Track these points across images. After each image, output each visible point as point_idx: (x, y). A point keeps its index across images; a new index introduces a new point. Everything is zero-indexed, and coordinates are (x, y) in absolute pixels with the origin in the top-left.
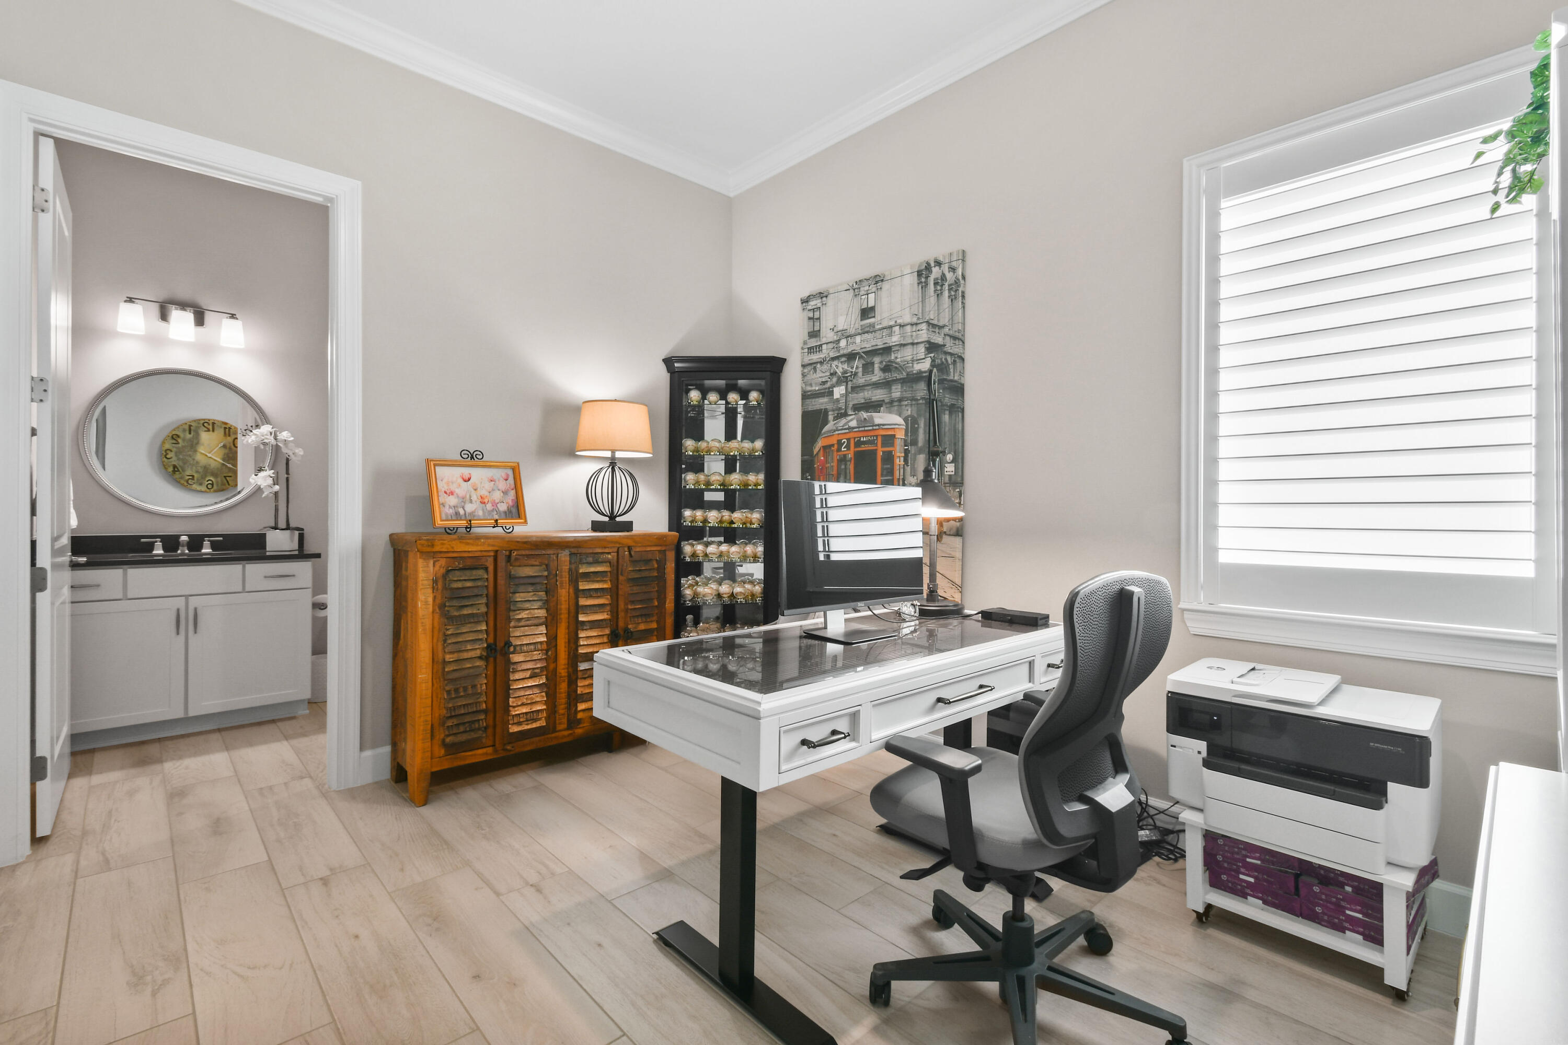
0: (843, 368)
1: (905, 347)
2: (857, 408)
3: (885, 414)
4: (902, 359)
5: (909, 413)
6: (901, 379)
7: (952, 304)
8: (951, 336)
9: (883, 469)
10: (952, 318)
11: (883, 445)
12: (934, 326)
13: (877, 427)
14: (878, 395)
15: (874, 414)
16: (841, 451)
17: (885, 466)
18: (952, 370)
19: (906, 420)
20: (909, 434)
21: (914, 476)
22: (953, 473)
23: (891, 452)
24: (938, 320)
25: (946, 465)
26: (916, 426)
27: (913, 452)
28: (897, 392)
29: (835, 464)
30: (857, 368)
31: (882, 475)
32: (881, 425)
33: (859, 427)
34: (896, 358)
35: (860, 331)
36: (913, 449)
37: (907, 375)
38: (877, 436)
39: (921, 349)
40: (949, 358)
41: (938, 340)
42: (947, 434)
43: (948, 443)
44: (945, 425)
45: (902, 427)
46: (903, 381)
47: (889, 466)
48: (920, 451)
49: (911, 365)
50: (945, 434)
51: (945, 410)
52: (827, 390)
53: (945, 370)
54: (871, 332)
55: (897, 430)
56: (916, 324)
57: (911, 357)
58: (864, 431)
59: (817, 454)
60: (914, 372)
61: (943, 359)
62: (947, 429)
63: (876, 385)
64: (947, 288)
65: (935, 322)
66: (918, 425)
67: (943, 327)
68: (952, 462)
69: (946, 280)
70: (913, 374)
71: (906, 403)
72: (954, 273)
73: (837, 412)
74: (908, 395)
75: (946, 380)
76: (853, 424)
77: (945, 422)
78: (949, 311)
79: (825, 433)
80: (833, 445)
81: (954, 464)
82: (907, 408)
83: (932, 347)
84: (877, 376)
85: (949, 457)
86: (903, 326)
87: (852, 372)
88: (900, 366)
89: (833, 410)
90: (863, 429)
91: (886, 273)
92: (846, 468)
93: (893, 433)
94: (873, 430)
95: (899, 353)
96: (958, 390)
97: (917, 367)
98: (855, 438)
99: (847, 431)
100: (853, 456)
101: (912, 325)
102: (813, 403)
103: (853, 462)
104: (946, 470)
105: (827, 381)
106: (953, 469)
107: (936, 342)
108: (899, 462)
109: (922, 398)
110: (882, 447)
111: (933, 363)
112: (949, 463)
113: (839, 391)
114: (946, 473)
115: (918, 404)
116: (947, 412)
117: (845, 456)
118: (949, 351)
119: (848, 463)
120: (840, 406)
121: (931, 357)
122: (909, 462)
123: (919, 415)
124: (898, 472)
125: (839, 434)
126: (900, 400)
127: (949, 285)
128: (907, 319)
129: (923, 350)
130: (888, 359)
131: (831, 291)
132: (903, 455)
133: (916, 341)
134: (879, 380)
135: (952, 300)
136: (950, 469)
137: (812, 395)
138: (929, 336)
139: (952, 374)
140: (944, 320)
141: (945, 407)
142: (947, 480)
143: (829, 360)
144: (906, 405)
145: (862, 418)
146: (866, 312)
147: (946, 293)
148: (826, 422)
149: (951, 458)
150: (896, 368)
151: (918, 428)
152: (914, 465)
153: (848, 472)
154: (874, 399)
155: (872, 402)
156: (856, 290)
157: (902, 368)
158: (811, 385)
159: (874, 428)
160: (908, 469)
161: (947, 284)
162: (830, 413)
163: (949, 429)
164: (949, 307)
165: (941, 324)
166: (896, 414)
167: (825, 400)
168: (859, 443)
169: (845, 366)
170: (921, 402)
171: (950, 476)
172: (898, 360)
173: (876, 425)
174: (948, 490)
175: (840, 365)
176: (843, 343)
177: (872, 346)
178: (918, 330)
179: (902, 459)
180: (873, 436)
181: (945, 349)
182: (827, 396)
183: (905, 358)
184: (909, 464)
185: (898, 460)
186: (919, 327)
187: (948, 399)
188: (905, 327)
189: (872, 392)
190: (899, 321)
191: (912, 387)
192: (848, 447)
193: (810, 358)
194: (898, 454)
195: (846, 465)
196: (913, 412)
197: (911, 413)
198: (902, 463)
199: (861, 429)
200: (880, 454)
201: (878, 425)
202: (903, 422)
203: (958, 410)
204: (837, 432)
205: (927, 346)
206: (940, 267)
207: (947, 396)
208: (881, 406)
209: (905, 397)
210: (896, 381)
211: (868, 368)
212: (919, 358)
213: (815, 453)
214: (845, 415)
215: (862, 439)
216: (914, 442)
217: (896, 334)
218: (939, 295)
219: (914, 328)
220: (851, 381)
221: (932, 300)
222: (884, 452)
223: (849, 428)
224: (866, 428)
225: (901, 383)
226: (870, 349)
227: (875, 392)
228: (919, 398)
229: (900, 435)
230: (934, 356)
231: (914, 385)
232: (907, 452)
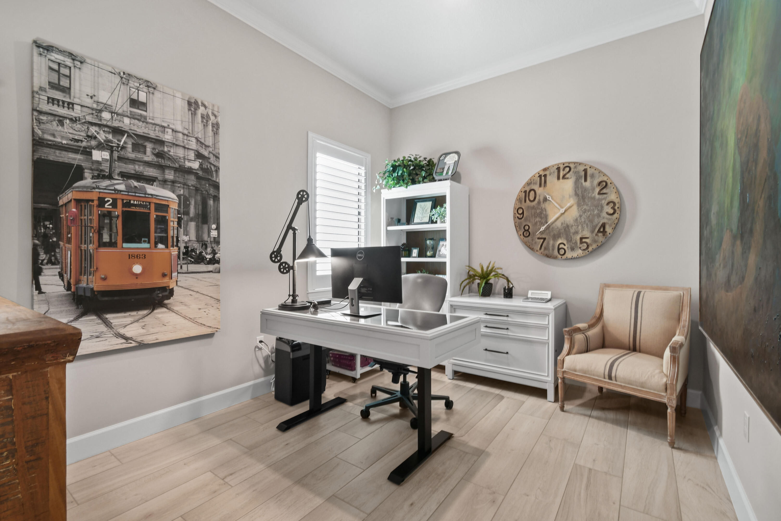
0: (106, 137)
1: (178, 147)
2: (125, 176)
3: (158, 188)
4: (175, 154)
5: (182, 192)
6: (173, 167)
7: (214, 136)
8: (214, 155)
9: (156, 229)
10: (215, 144)
11: (156, 210)
12: (201, 142)
13: (150, 196)
14: (151, 172)
15: (146, 186)
16: (104, 207)
17: (159, 226)
18: (215, 175)
19: (179, 196)
20: (182, 207)
21: (186, 235)
22: (217, 236)
23: (165, 217)
24: (205, 141)
25: (211, 231)
26: (188, 203)
27: (185, 219)
28: (170, 175)
29: (95, 218)
30: (125, 143)
31: (156, 232)
32: (154, 195)
33: (128, 192)
34: (169, 151)
35: (129, 115)
36: (185, 218)
37: (179, 166)
38: (150, 203)
39: (192, 155)
40: (213, 168)
41: (206, 153)
42: (212, 213)
43: (212, 218)
44: (210, 207)
45: (175, 201)
46: (176, 170)
47: (163, 227)
48: (192, 220)
49: (183, 161)
50: (210, 212)
51: (210, 197)
52: (82, 149)
53: (210, 174)
54: (143, 122)
55: (171, 202)
56: (187, 136)
57: (183, 156)
58: (135, 196)
59: (66, 204)
60: (186, 167)
61: (209, 167)
62: (212, 209)
63: (148, 164)
64: (211, 124)
65: (203, 141)
66: (190, 203)
67: (209, 147)
68: (215, 229)
69: (210, 119)
70: (185, 168)
71: (179, 185)
72: (216, 118)
73: (98, 172)
74: (181, 180)
75: (211, 179)
76: (122, 187)
77: (210, 205)
78: (212, 139)
79: (78, 187)
80: (93, 201)
81: (217, 231)
82: (180, 189)
83: (199, 156)
84: (149, 157)
85: (214, 226)
86: (176, 132)
87: (118, 144)
88: (173, 159)
89: (92, 169)
90: (134, 194)
91: (158, 85)
92: (111, 224)
93: (167, 203)
94: (145, 197)
95: (172, 148)
96: (217, 186)
97: (188, 164)
98: (123, 200)
99: (113, 192)
100: (120, 214)
101: (184, 134)
102: (57, 154)
103: (120, 218)
104: (211, 234)
105: (82, 141)
106: (217, 234)
107: (203, 153)
108: (173, 224)
109: (192, 186)
110: (155, 211)
111: (201, 166)
112: (213, 230)
113: (97, 155)
114: (211, 236)
115: (189, 189)
116: (212, 199)
117: (109, 213)
118: (213, 163)
119: (114, 220)
120: (101, 168)
121: (199, 162)
122: (182, 226)
123: (190, 196)
124: (172, 232)
125: (100, 192)
126: (173, 182)
127: (212, 124)
128: (179, 128)
129: (193, 155)
130: (161, 149)
131: (88, 61)
132: (177, 220)
133: (187, 146)
134: (152, 161)
135: (214, 134)
136: (214, 233)
137: (54, 145)
138: (198, 148)
139: (215, 177)
140: (209, 142)
141: (210, 196)
142: (212, 240)
143: (85, 122)
144: (179, 187)
145: (132, 185)
146: (134, 103)
147: (210, 127)
148: (82, 178)
149: (215, 227)
150: (169, 158)
151: (189, 204)
152: (186, 229)
153: (114, 226)
154: (146, 173)
155: (144, 176)
156: (124, 79)
157: (176, 161)
158: (54, 135)
159: (147, 196)
160: (182, 231)
161: (210, 122)
162: (86, 171)
163: (213, 210)
164: (212, 136)
165: (207, 144)
166: (170, 191)
167: (79, 157)
168: (127, 204)
169: (110, 137)
170: (192, 188)
171: (214, 238)
172: (171, 153)
173: (149, 194)
174: (213, 246)
175: (102, 132)
176: (106, 115)
177: (143, 133)
178: (189, 140)
179: (176, 223)
180: (146, 202)
181: (210, 161)
182: (81, 154)
183: (177, 154)
184: (182, 227)
185: (172, 224)
186: (189, 138)
187: (212, 191)
188: (176, 133)
189: (144, 168)
190: (171, 126)
191: (184, 176)
192: (114, 204)
193: (51, 108)
194: (172, 219)
195: (111, 220)
196: (185, 193)
197: (184, 192)
198: (176, 225)
199: (130, 194)
200: (153, 216)
201: (152, 195)
202: (176, 198)
203: (216, 198)
204: (97, 190)
205: (196, 153)
206: (206, 109)
207: (211, 189)
208: (154, 181)
209: (178, 181)
210: (169, 167)
211: (137, 147)
212: (189, 159)
213: (61, 203)
214: (110, 177)
215: (132, 202)
216: (187, 213)
217: (168, 134)
218: (205, 126)
219: (185, 137)
220: (118, 151)
221: (199, 126)
222: (157, 216)
223: (115, 190)
224: (137, 194)
225: (174, 171)
226: (142, 134)
227: (147, 169)
228: (190, 185)
229: (174, 206)
230: (202, 162)
231: (186, 176)
232: (180, 220)
